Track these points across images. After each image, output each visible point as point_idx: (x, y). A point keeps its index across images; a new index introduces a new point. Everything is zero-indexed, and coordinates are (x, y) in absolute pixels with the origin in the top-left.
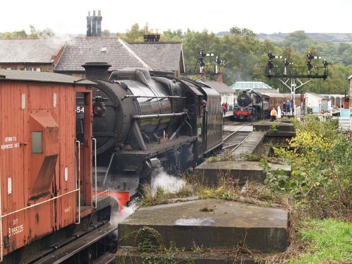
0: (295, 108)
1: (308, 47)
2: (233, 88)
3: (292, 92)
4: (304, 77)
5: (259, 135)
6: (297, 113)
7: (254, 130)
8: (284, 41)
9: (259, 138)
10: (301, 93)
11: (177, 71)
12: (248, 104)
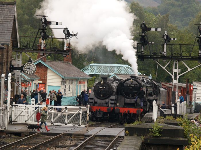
0: (178, 104)
1: (193, 16)
2: (86, 72)
3: (174, 81)
4: (192, 59)
5: (135, 142)
6: (181, 110)
7: (126, 135)
8: (158, 7)
9: (135, 145)
10: (188, 82)
11: (8, 45)
12: (110, 96)
